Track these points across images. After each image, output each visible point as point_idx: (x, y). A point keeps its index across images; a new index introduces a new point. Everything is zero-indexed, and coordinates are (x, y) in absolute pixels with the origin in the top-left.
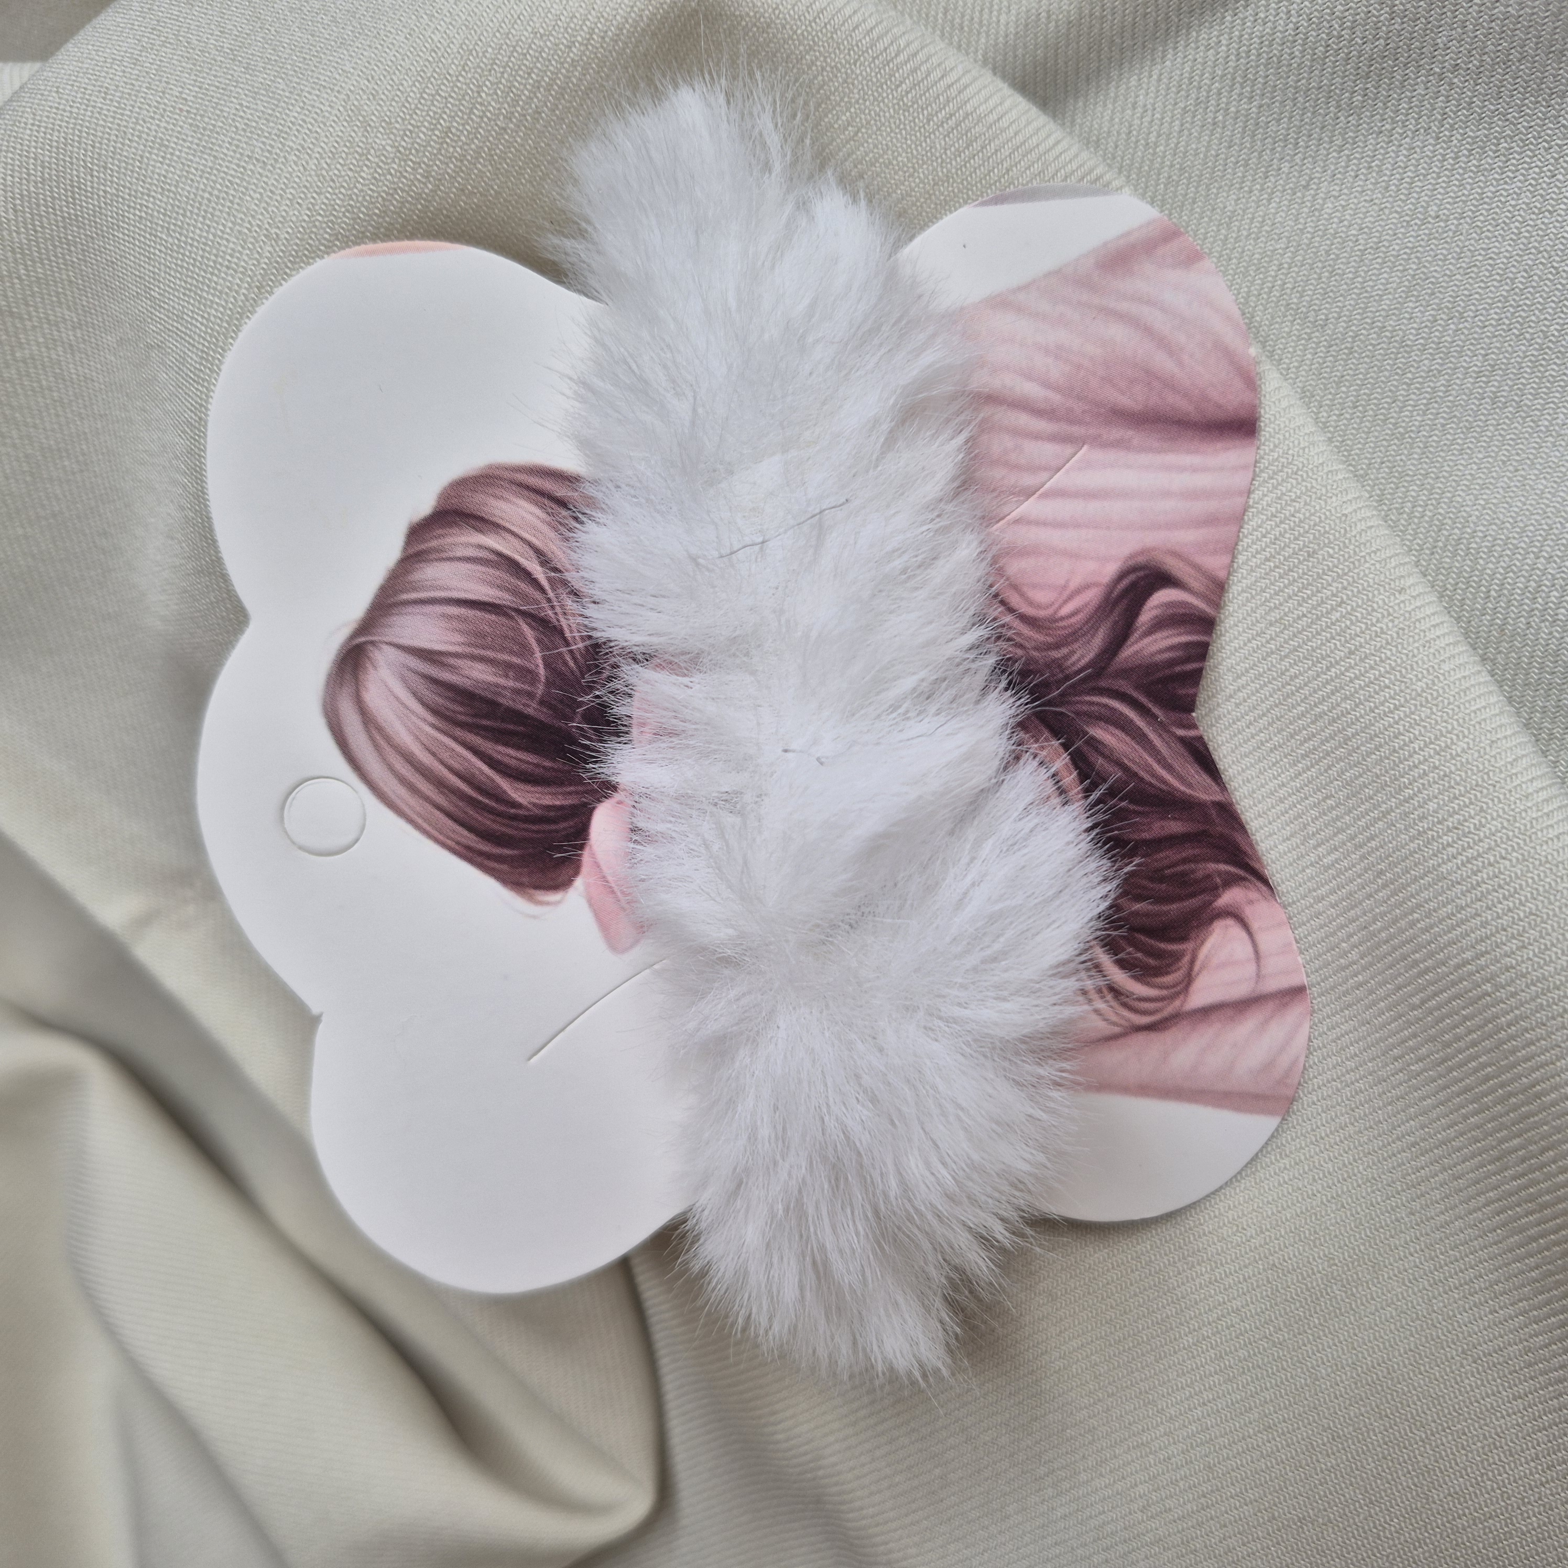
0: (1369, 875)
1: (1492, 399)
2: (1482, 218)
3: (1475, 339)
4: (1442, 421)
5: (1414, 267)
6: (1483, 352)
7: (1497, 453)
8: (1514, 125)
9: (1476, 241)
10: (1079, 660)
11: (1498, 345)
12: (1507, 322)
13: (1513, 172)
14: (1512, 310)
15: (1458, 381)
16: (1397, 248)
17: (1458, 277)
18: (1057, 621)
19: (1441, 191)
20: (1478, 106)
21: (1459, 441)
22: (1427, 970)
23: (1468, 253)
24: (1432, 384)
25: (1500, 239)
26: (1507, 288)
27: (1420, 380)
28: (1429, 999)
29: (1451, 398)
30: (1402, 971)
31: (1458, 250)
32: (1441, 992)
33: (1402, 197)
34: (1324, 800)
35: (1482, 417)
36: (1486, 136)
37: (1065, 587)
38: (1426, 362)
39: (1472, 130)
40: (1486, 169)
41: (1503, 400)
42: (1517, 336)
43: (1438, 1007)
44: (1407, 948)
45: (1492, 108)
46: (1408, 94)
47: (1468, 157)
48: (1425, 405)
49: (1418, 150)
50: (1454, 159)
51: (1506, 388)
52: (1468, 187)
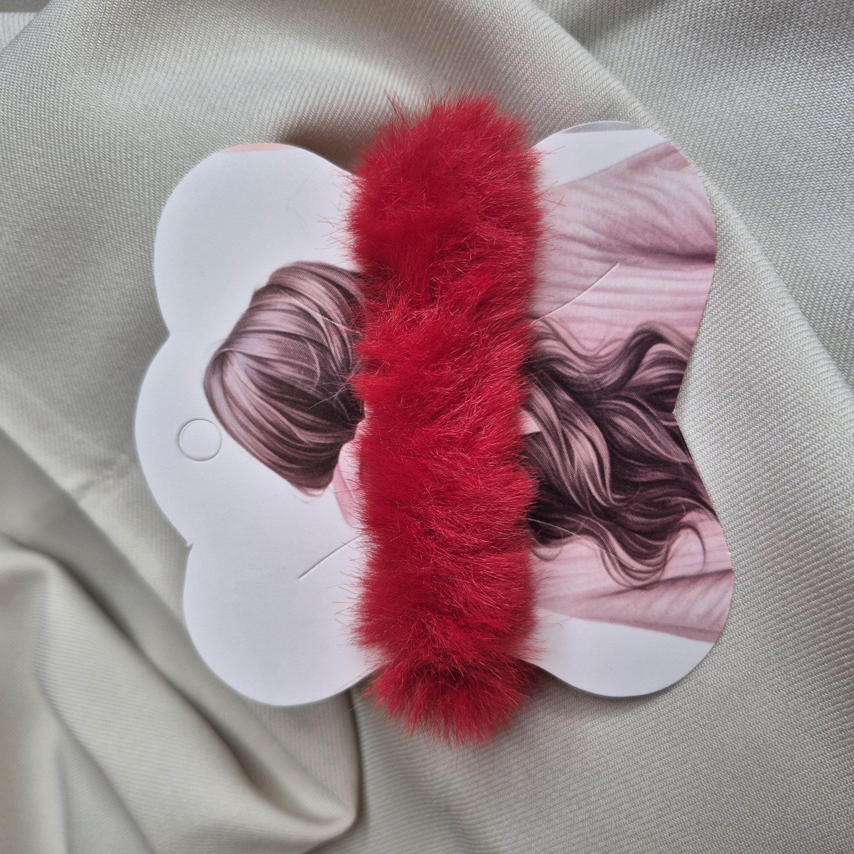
0: (760, 464)
1: (827, 204)
2: (823, 106)
3: (818, 172)
4: (800, 216)
5: (786, 132)
6: (823, 179)
7: (829, 235)
8: (842, 55)
9: (820, 118)
10: (610, 380)
11: (831, 175)
12: (836, 163)
13: (841, 81)
14: (839, 156)
15: (809, 195)
16: (776, 121)
17: (810, 138)
18: (597, 358)
19: (801, 91)
20: (823, 45)
21: (809, 227)
22: (791, 518)
23: (816, 125)
24: (795, 197)
25: (833, 117)
26: (836, 144)
27: (788, 194)
28: (791, 534)
29: (805, 204)
30: (776, 518)
31: (809, 123)
32: (799, 530)
33: (780, 94)
34: (736, 422)
35: (822, 215)
36: (826, 61)
37: (603, 340)
38: (791, 184)
39: (819, 58)
40: (826, 79)
41: (834, 205)
42: (842, 170)
43: (797, 539)
44: (781, 505)
45: (830, 45)
46: (784, 38)
47: (816, 72)
48: (791, 208)
49: (789, 68)
50: (808, 74)
51: (835, 199)
52: (816, 89)
